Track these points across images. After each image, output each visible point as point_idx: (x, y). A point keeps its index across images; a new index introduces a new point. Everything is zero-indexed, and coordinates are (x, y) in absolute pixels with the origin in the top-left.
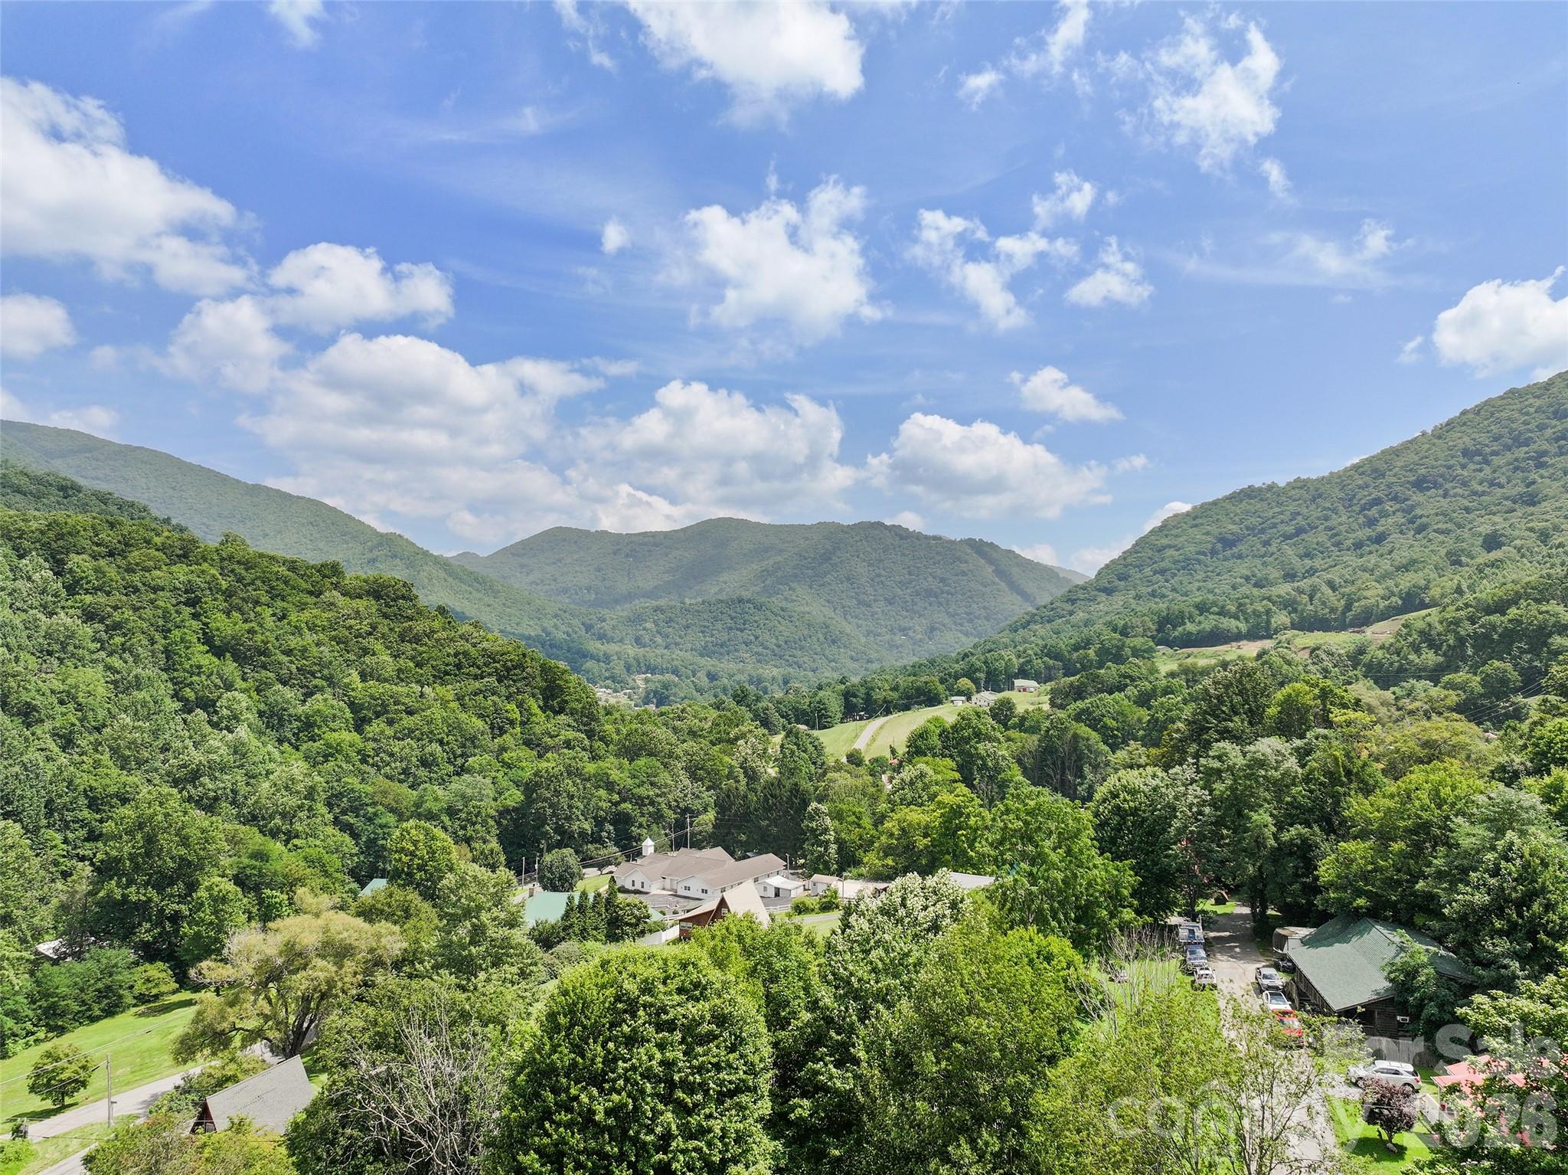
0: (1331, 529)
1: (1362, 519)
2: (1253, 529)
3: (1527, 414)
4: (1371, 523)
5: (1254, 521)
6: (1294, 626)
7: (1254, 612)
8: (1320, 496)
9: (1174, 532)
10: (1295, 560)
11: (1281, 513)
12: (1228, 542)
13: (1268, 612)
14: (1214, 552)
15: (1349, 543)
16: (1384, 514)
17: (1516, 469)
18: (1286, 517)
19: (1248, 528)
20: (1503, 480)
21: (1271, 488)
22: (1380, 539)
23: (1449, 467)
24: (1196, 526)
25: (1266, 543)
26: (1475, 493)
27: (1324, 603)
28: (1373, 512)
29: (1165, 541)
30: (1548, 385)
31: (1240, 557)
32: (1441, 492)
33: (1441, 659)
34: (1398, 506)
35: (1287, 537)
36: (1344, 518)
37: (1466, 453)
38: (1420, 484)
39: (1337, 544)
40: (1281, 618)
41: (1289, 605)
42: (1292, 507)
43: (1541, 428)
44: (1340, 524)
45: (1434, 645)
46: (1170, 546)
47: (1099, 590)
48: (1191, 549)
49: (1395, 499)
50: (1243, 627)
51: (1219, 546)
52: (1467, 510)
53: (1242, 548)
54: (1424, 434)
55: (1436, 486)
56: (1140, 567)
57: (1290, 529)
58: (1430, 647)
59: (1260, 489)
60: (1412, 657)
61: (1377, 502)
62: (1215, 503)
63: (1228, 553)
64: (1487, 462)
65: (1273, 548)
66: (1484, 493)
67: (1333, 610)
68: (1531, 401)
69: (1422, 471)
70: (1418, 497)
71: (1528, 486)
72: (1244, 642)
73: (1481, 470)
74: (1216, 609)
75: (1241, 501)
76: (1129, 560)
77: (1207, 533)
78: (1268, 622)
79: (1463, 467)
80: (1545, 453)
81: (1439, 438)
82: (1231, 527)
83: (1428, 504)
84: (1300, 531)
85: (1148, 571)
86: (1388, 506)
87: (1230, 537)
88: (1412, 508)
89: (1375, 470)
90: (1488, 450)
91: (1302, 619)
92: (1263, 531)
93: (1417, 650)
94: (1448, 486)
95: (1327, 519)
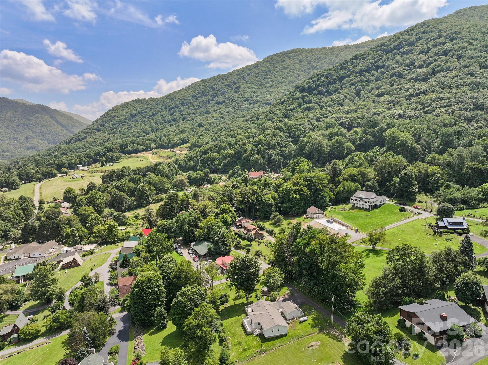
0: (162, 115)
1: (169, 113)
2: (140, 112)
3: (206, 87)
4: (172, 114)
5: (140, 110)
6: (157, 148)
7: (147, 144)
8: (158, 104)
9: (116, 111)
10: (153, 124)
11: (148, 108)
12: (133, 116)
13: (150, 144)
14: (129, 119)
15: (167, 120)
16: (175, 112)
17: (204, 103)
18: (149, 109)
19: (138, 112)
20: (201, 106)
21: (144, 100)
22: (174, 120)
23: (189, 100)
24: (123, 110)
25: (144, 117)
26: (195, 109)
27: (164, 141)
28: (172, 111)
29: (114, 114)
30: (210, 80)
31: (137, 121)
32: (188, 107)
33: (194, 164)
34: (178, 110)
35: (150, 116)
36: (165, 112)
37: (193, 96)
38: (183, 104)
39: (164, 120)
40: (153, 145)
41: (155, 141)
42: (150, 106)
43: (209, 91)
44: (164, 114)
45: (193, 160)
46: (116, 116)
47: (95, 130)
48: (123, 118)
49: (177, 108)
50: (144, 148)
51: (131, 117)
52: (194, 114)
53: (137, 118)
54: (183, 89)
55: (187, 105)
56: (107, 123)
57: (151, 114)
58: (192, 160)
59: (141, 100)
60: (188, 163)
61: (173, 108)
62: (128, 103)
63: (133, 119)
64: (197, 99)
65: (146, 119)
66: (197, 109)
67: (166, 143)
68: (206, 84)
69: (183, 100)
70: (182, 108)
71: (206, 109)
72: (144, 152)
73: (196, 102)
74: (136, 142)
75: (136, 103)
76: (103, 120)
77: (127, 113)
78: (150, 146)
79: (192, 100)
80: (209, 99)
81: (187, 91)
82: (134, 111)
83: (185, 111)
84: (153, 115)
85: (110, 124)
86: (176, 110)
87: (134, 114)
88: (181, 112)
89: (172, 98)
90: (198, 96)
91: (159, 145)
92: (143, 113)
93: (189, 161)
94: (189, 105)
95: (160, 112)
